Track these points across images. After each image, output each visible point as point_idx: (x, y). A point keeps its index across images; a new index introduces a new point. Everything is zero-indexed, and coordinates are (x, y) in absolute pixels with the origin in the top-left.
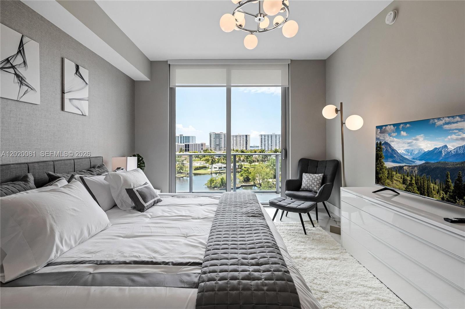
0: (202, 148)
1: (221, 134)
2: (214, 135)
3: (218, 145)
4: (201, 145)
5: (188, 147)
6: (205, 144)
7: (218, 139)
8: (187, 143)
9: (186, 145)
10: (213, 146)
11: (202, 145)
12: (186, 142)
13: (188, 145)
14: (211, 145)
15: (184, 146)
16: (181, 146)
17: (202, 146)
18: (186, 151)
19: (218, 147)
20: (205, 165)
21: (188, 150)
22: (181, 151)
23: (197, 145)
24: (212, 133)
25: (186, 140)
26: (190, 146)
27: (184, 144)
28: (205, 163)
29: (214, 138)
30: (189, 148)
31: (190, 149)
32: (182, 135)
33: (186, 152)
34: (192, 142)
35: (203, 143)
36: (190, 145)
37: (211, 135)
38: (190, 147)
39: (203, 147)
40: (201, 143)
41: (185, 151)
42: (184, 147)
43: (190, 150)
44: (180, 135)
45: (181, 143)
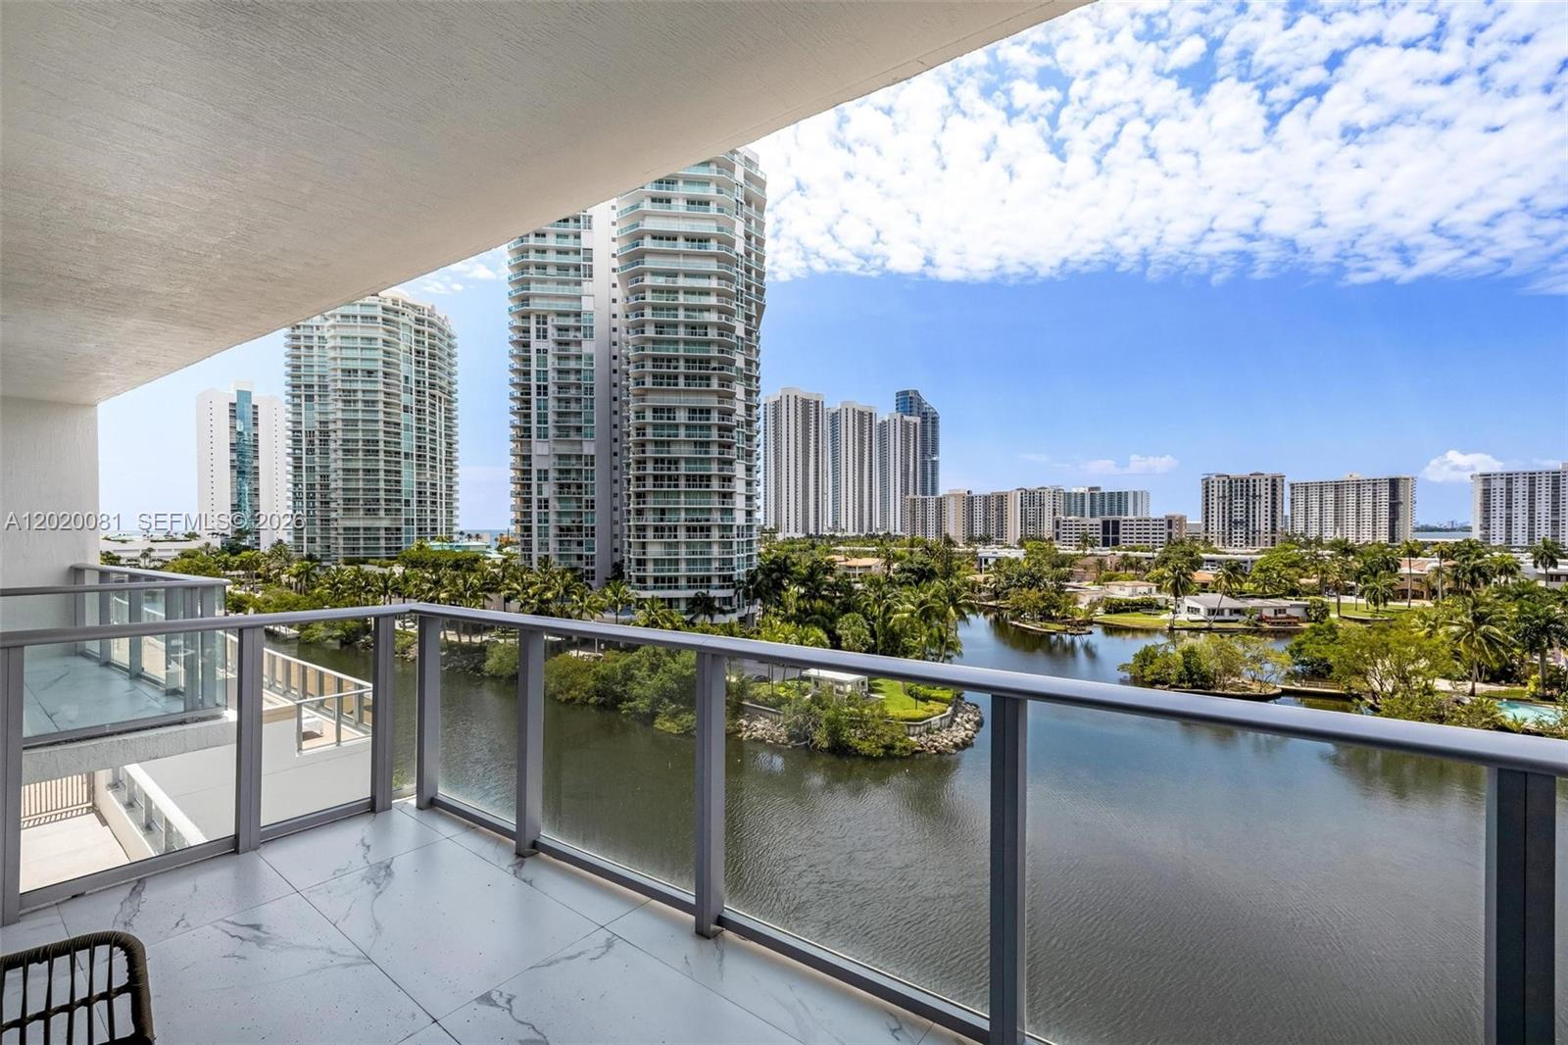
0: (1170, 535)
1: (1257, 478)
2: (1221, 484)
3: (1241, 522)
4: (1165, 523)
5: (1116, 531)
6: (1182, 519)
7: (1239, 501)
8: (1111, 518)
9: (1105, 523)
10: (1216, 526)
11: (1170, 523)
12: (1111, 513)
13: (1116, 523)
14: (1207, 521)
15: (1100, 527)
16: (1088, 527)
17: (1170, 527)
18: (1106, 543)
19: (1239, 531)
20: (1155, 595)
21: (1116, 542)
22: (1085, 541)
23: (1151, 523)
24: (1214, 477)
25: (1111, 505)
26: (1121, 527)
27: (1098, 520)
28: (1154, 589)
29: (1224, 497)
30: (1118, 533)
31: (1121, 536)
32: (1097, 488)
33: (1104, 548)
34: (1135, 513)
35: (1173, 517)
36: (1122, 523)
37: (1207, 483)
38: (1121, 531)
39: (1175, 531)
40: (1166, 517)
41: (1104, 546)
42: (1100, 531)
43: (1121, 540)
44: (1090, 489)
45: (1092, 515)
